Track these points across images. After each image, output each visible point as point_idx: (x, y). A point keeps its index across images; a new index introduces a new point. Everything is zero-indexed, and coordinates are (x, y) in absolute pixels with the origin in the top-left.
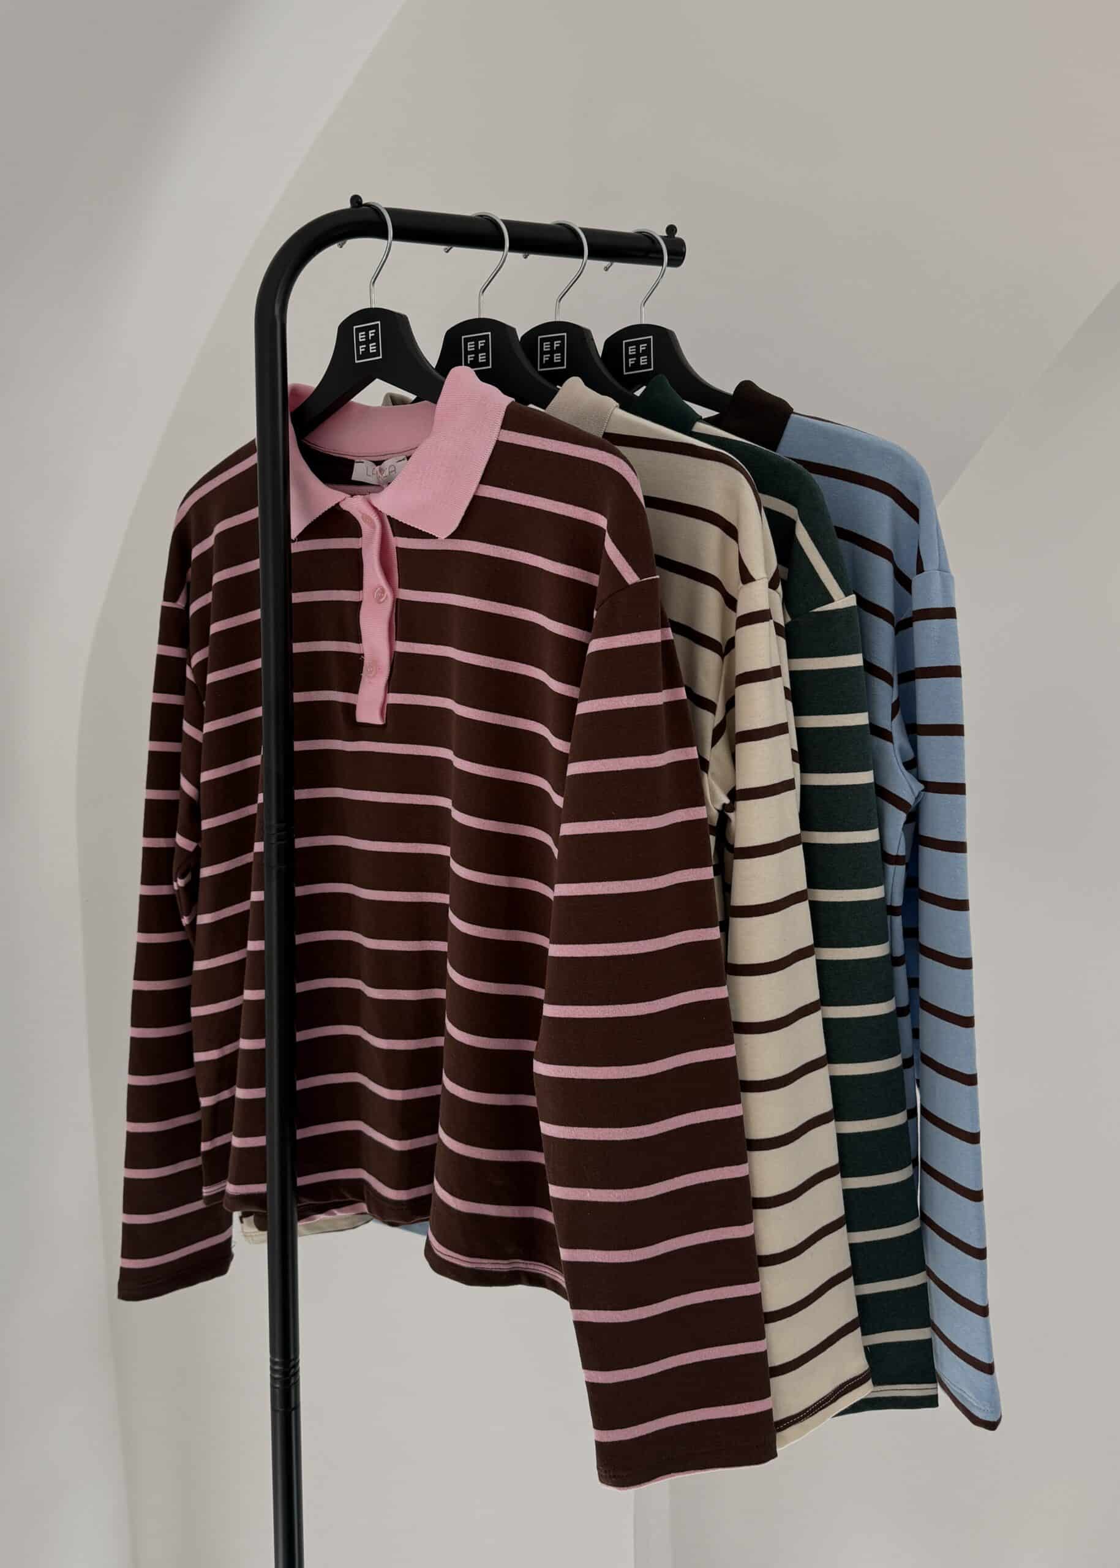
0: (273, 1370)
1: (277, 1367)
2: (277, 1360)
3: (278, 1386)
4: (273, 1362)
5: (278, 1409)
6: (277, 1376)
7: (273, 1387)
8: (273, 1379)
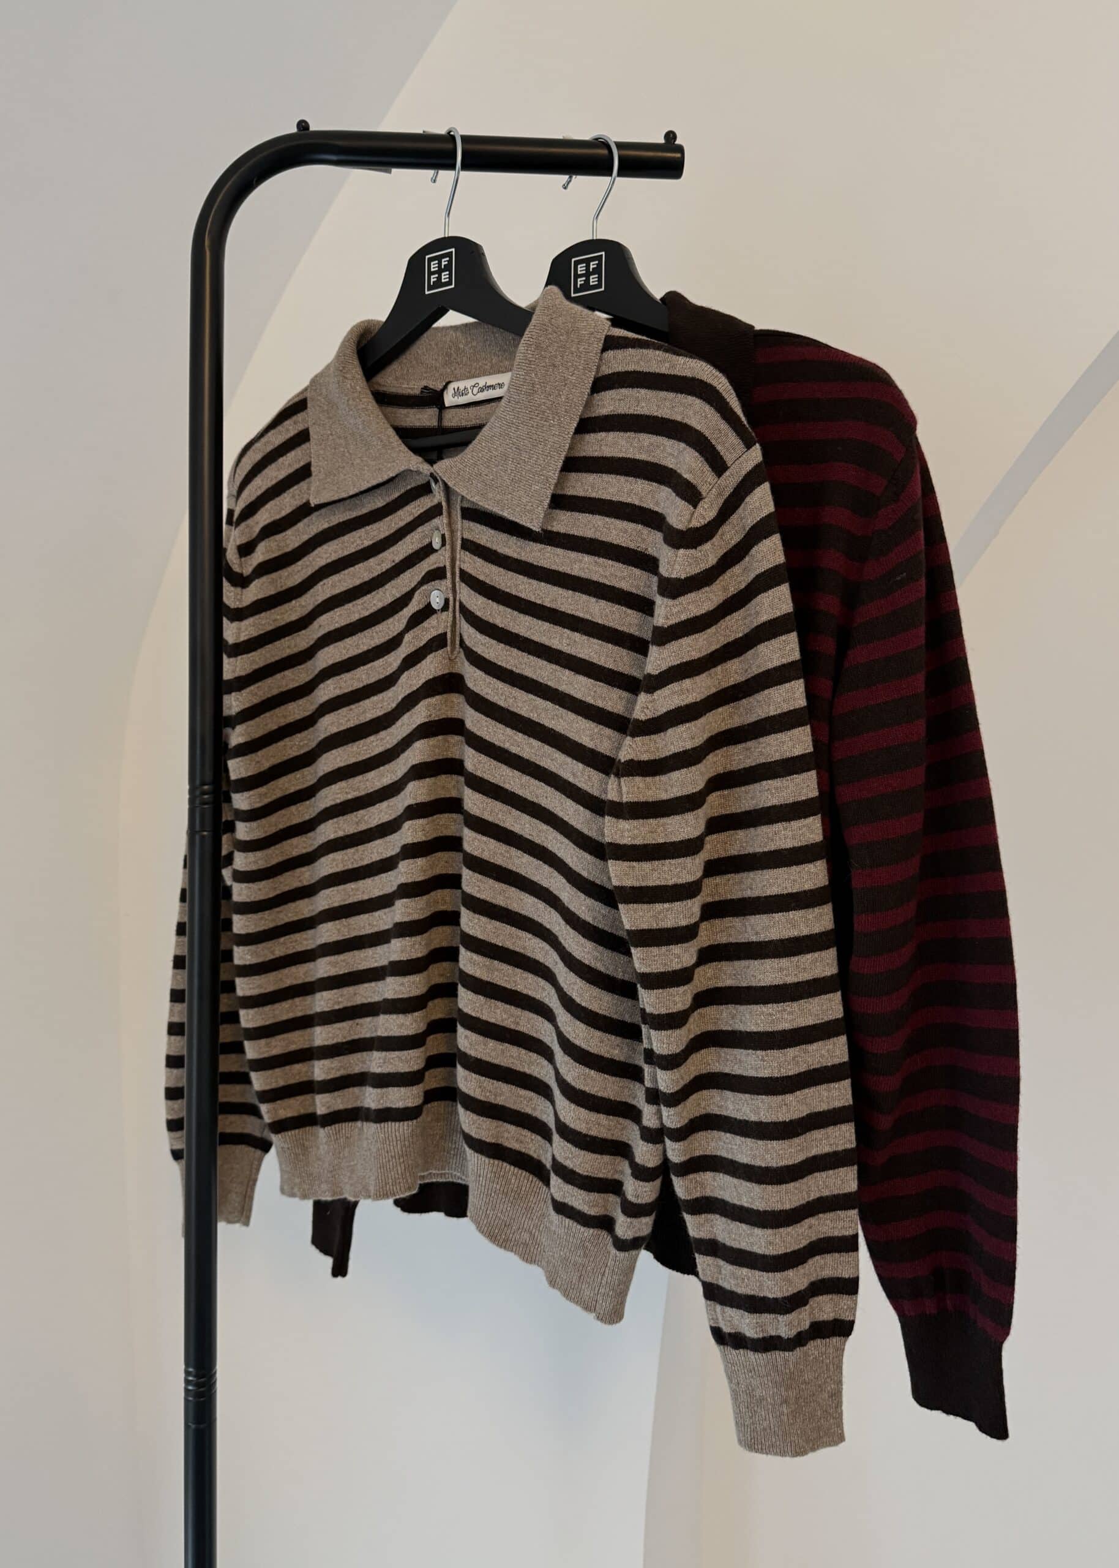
0: (187, 1382)
1: (190, 1378)
2: (191, 1370)
3: (191, 1399)
4: (187, 1373)
5: (190, 1424)
6: (190, 1388)
7: (186, 1401)
8: (187, 1391)
